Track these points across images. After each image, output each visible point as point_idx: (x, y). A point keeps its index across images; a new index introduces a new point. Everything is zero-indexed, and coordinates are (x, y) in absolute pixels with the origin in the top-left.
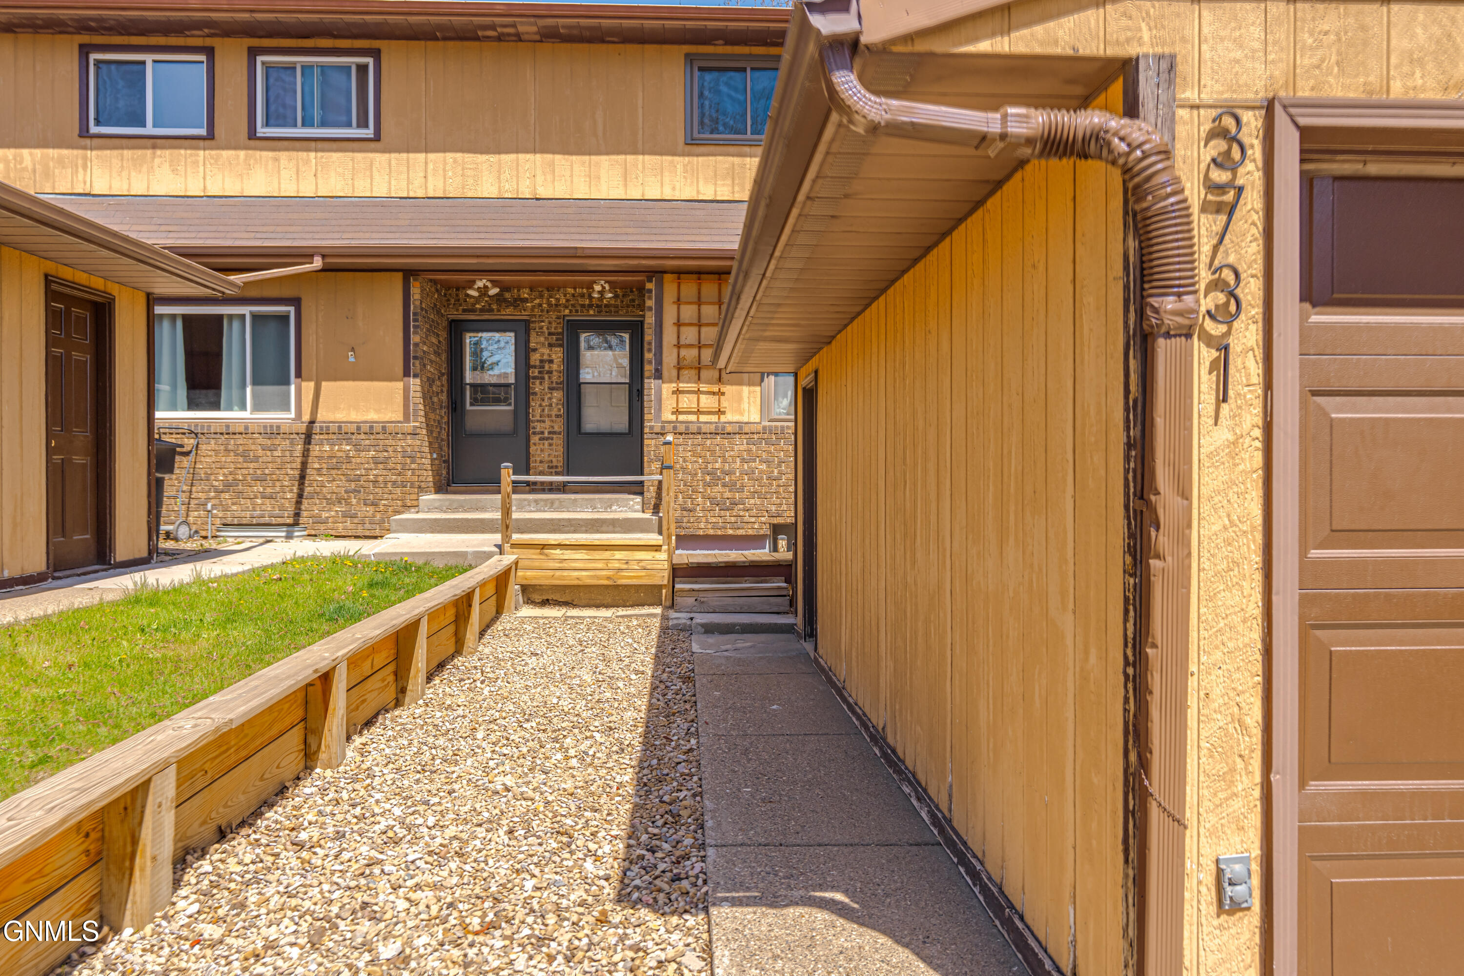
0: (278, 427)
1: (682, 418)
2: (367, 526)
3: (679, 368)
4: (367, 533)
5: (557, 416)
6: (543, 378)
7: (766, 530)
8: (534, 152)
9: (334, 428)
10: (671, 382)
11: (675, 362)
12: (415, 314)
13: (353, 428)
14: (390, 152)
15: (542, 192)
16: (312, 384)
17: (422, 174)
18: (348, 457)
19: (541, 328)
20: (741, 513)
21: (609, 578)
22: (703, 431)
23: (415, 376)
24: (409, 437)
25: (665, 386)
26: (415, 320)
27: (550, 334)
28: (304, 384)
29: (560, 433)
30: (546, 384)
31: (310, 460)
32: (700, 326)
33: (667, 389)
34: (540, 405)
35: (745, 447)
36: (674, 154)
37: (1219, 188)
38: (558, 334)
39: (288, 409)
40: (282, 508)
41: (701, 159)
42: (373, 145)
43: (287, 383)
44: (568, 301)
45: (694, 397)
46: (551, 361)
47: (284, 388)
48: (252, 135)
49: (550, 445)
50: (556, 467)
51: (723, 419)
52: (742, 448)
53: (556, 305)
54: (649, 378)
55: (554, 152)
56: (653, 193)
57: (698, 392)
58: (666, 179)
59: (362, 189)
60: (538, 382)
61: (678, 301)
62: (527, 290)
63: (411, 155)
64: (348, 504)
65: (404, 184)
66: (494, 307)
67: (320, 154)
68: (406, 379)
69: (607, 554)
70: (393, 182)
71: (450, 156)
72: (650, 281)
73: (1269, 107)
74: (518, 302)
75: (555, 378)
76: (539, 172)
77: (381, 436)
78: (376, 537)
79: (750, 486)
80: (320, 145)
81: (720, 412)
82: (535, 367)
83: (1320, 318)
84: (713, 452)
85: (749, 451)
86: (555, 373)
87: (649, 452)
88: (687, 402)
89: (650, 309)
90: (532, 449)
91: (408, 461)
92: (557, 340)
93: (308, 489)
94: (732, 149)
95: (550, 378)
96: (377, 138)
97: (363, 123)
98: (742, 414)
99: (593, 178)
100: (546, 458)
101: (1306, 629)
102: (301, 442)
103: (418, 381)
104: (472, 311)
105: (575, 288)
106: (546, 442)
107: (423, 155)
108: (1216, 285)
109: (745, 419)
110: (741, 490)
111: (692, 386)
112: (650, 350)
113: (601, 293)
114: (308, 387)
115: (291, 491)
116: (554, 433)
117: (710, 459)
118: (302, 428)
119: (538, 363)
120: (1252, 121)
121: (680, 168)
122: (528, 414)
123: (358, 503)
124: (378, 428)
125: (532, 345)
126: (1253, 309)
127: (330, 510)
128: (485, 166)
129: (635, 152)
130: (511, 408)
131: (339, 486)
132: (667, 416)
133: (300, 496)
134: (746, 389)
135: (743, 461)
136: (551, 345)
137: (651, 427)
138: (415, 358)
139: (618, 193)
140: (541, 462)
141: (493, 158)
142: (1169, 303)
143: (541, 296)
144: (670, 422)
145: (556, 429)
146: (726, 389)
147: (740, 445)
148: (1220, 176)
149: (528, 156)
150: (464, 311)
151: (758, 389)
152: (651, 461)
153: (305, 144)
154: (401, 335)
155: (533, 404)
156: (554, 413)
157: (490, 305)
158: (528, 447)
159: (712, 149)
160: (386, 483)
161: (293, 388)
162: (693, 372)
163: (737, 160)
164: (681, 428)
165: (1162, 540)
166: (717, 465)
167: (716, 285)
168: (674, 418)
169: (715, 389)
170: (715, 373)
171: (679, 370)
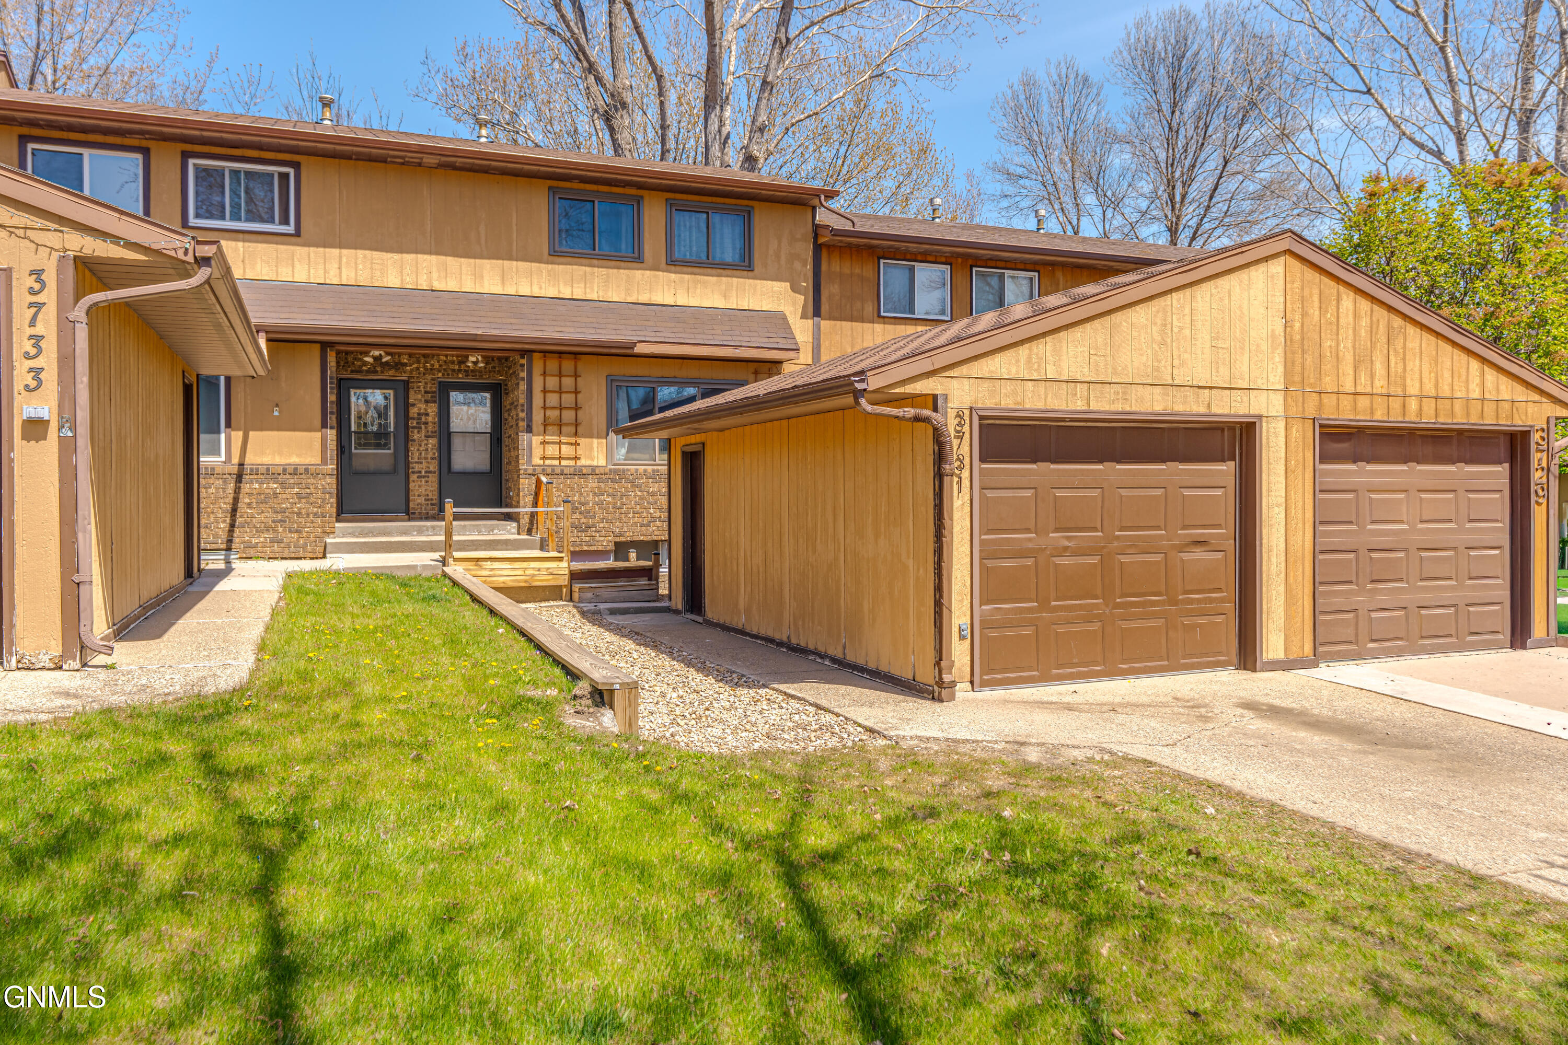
0: (213, 469)
1: (548, 462)
2: (292, 549)
3: (545, 424)
4: (293, 555)
5: (432, 459)
6: (420, 428)
7: (611, 547)
8: (430, 253)
9: (263, 469)
10: (539, 435)
11: (542, 420)
12: (331, 378)
13: (280, 470)
14: (309, 246)
15: (437, 285)
16: (241, 433)
17: (337, 266)
18: (275, 493)
19: (419, 387)
20: (594, 534)
21: (526, 581)
22: (565, 472)
24: (324, 477)
25: (534, 438)
26: (332, 383)
27: (426, 392)
28: (233, 433)
29: (433, 473)
30: (423, 433)
31: (241, 496)
32: (560, 393)
33: (536, 440)
34: (418, 450)
35: (595, 485)
36: (540, 262)
37: (958, 432)
38: (432, 392)
39: (219, 455)
40: (216, 536)
41: (561, 267)
42: (294, 239)
43: (219, 432)
44: (441, 366)
45: (557, 447)
46: (427, 415)
47: (214, 436)
48: (185, 224)
49: (426, 482)
51: (579, 463)
53: (431, 370)
54: (522, 432)
55: (446, 255)
56: (525, 290)
57: (560, 443)
58: (535, 281)
59: (285, 274)
60: (416, 431)
61: (544, 374)
63: (328, 250)
64: (275, 531)
65: (321, 272)
66: (379, 369)
67: (247, 244)
68: (323, 430)
69: (524, 565)
70: (312, 271)
71: (360, 253)
72: (523, 359)
73: (971, 408)
74: (398, 366)
75: (430, 428)
76: (434, 270)
77: (303, 476)
78: (300, 558)
79: (600, 514)
80: (247, 236)
81: (576, 458)
82: (412, 419)
83: (984, 466)
84: (572, 489)
85: (599, 488)
86: (430, 424)
87: (523, 489)
88: (551, 450)
89: (523, 379)
90: (411, 485)
92: (431, 397)
93: (239, 520)
94: (584, 261)
95: (426, 428)
96: (298, 234)
97: (285, 221)
98: (592, 459)
99: (478, 276)
100: (423, 493)
101: (982, 559)
102: (233, 481)
104: (360, 371)
105: (447, 356)
106: (423, 480)
107: (337, 251)
108: (958, 459)
109: (595, 463)
110: (593, 517)
111: (555, 438)
112: (522, 411)
113: (475, 363)
114: (237, 436)
115: (224, 522)
116: (430, 472)
117: (570, 493)
118: (235, 469)
119: (416, 416)
120: (967, 412)
121: (545, 273)
122: (406, 456)
123: (284, 530)
124: (301, 469)
125: (411, 401)
126: (967, 466)
127: (259, 537)
128: (389, 262)
129: (510, 258)
130: (391, 451)
131: (268, 517)
132: (537, 461)
133: (232, 526)
134: (595, 441)
135: (595, 495)
136: (426, 402)
137: (526, 470)
138: (332, 413)
139: (497, 289)
140: (419, 495)
141: (396, 256)
142: (947, 467)
143: (419, 362)
144: (538, 466)
145: (432, 469)
146: (582, 441)
147: (592, 483)
148: (958, 428)
149: (426, 257)
150: (352, 371)
151: (604, 442)
152: (525, 495)
153: (234, 235)
154: (318, 394)
155: (411, 448)
156: (429, 456)
157: (375, 367)
158: (408, 484)
159: (569, 259)
160: (308, 514)
161: (223, 436)
162: (556, 428)
163: (588, 269)
164: (549, 470)
165: (946, 532)
166: (576, 498)
167: (573, 364)
168: (541, 462)
169: (573, 440)
170: (573, 429)
171: (545, 426)
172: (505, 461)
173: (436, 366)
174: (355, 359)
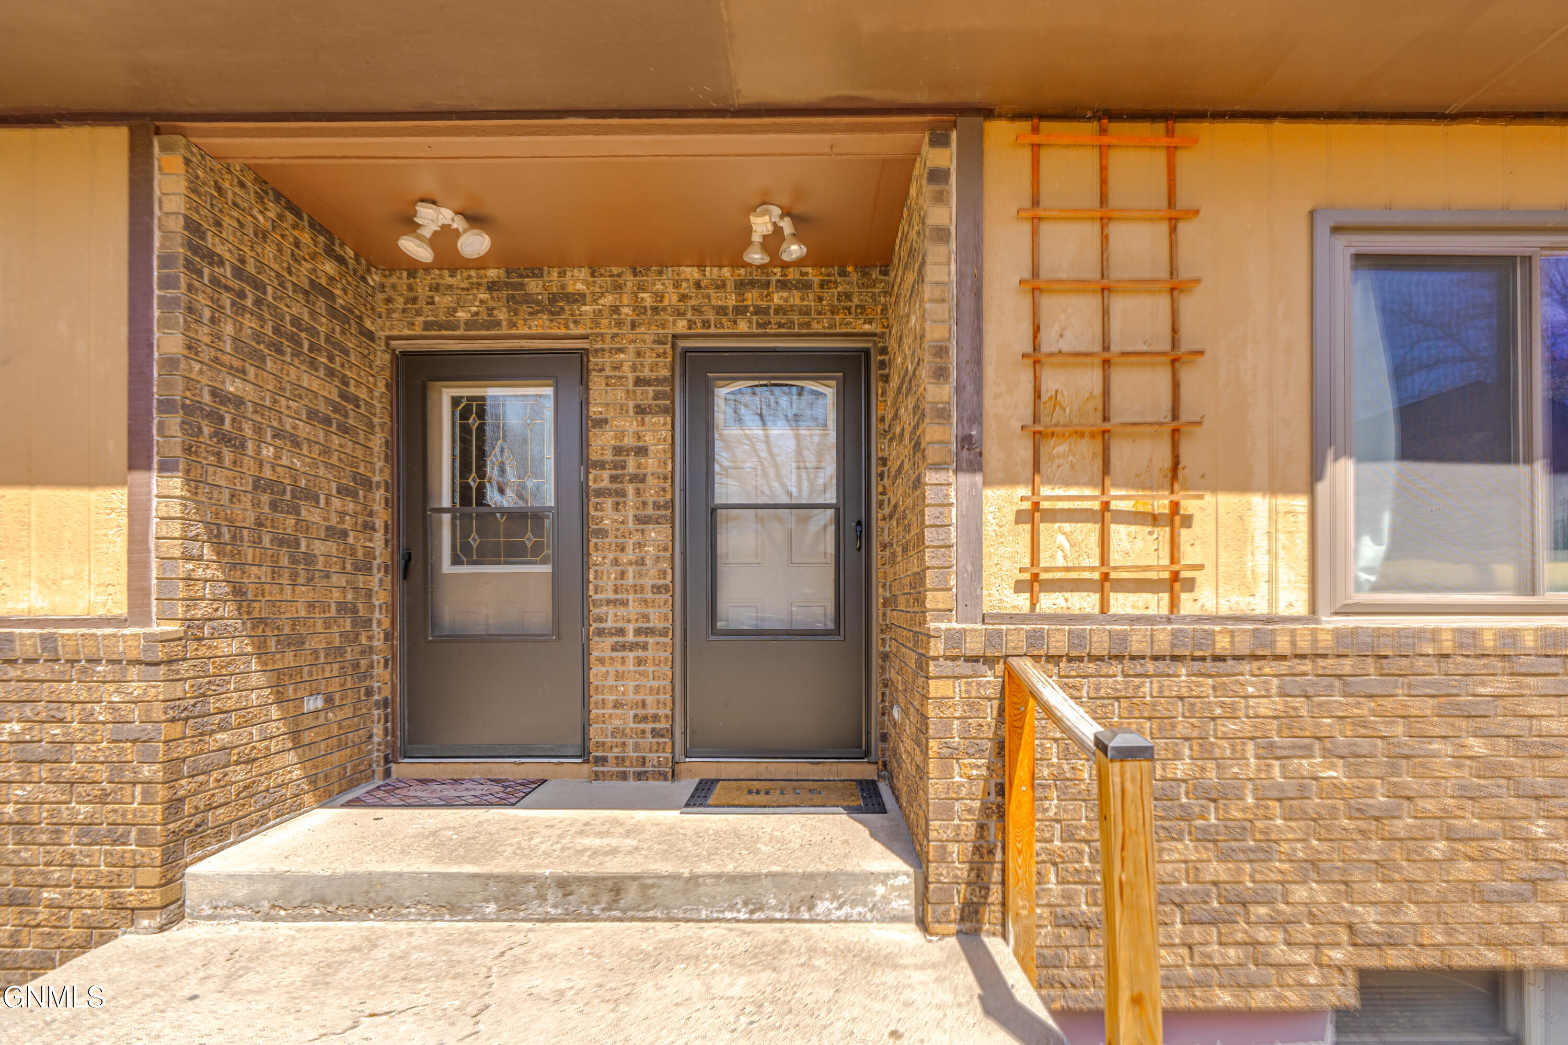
1: (1050, 602)
3: (1039, 435)
5: (657, 589)
6: (622, 494)
7: (1343, 991)
10: (1011, 480)
11: (1026, 414)
12: (166, 261)
19: (617, 367)
20: (1262, 934)
22: (1136, 647)
23: (166, 467)
24: (133, 672)
25: (990, 494)
26: (168, 282)
27: (638, 382)
29: (663, 633)
30: (630, 509)
32: (1105, 290)
33: (1000, 501)
34: (616, 562)
35: (1273, 704)
38: (659, 381)
44: (683, 297)
45: (1089, 533)
46: (642, 451)
49: (640, 662)
50: (656, 718)
51: (1188, 605)
52: (1264, 707)
53: (655, 310)
54: (938, 467)
57: (1104, 513)
60: (609, 503)
61: (1034, 211)
62: (584, 273)
66: (502, 315)
68: (138, 476)
72: (940, 140)
74: (559, 303)
75: (651, 496)
77: (40, 671)
79: (1292, 842)
81: (1177, 583)
82: (601, 465)
84: (1165, 723)
85: (1287, 718)
86: (651, 481)
87: (946, 723)
88: (1065, 548)
89: (942, 235)
90: (596, 670)
91: (131, 752)
92: (656, 397)
95: (638, 492)
98: (1248, 587)
100: (631, 696)
103: (175, 484)
104: (451, 326)
105: (701, 266)
106: (630, 656)
109: (1261, 606)
110: (1262, 854)
111: (1083, 494)
112: (940, 374)
113: (773, 242)
116: (650, 632)
119: (608, 456)
122: (585, 582)
124: (29, 642)
125: (595, 410)
130: (546, 569)
132: (1005, 596)
134: (1259, 503)
135: (1269, 752)
136: (640, 410)
137: (956, 638)
138: (167, 406)
140: (617, 705)
143: (618, 288)
144: (1012, 618)
145: (655, 621)
147: (1256, 694)
150: (431, 326)
151: (1300, 503)
152: (951, 755)
155: (596, 557)
156: (648, 582)
157: (491, 310)
158: (585, 668)
162: (1089, 449)
164: (1059, 643)
166: (1181, 769)
167: (1161, 157)
168: (1022, 602)
169: (1161, 504)
170: (1162, 454)
171: (1038, 438)
172: (879, 594)
173: (672, 298)
174: (436, 288)
